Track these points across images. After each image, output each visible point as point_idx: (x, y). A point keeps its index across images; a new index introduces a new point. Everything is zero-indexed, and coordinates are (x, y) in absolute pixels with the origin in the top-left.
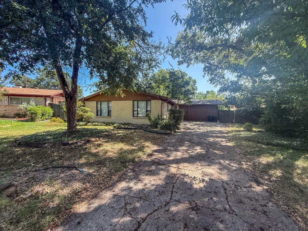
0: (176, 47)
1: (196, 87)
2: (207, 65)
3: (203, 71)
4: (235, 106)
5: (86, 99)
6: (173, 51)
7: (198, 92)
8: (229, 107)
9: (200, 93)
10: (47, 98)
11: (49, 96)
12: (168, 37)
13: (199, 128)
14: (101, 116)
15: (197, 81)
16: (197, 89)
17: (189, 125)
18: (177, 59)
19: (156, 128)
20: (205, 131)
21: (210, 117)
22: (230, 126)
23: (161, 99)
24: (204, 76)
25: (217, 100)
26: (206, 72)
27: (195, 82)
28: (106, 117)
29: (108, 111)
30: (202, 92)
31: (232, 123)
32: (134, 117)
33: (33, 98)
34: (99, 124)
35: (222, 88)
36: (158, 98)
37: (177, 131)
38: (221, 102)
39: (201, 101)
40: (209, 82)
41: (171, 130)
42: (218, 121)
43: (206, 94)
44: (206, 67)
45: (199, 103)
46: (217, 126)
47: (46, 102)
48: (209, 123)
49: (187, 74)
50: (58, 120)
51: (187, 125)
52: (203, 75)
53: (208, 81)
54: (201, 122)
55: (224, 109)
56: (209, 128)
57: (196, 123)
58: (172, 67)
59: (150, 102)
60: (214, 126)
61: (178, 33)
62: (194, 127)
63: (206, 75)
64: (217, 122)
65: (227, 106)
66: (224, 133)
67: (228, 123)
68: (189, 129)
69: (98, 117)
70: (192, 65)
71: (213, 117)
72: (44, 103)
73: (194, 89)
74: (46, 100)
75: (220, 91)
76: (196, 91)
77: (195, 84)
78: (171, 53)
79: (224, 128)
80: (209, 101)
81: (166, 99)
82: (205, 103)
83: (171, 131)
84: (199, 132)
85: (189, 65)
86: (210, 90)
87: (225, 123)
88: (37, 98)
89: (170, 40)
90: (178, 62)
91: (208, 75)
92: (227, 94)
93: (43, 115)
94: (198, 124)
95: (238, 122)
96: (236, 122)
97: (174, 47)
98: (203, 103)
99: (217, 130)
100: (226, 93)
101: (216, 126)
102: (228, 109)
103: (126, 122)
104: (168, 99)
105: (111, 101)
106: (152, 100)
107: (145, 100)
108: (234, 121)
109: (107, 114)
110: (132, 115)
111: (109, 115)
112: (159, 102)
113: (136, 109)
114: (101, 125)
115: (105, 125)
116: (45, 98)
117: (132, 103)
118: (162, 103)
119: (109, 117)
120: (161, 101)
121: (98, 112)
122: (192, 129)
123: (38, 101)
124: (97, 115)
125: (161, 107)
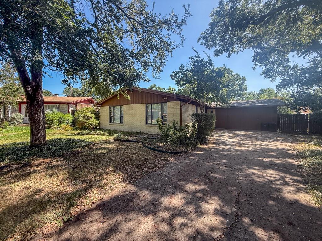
0: (211, 32)
1: (246, 86)
2: (259, 50)
3: (253, 61)
4: (310, 107)
5: (99, 104)
6: (207, 39)
8: (299, 109)
9: (251, 93)
10: (70, 105)
11: (71, 103)
12: (184, 6)
13: (242, 142)
14: (114, 123)
15: (246, 78)
16: (246, 88)
17: (226, 136)
18: (214, 49)
19: (166, 141)
20: (251, 148)
21: (265, 124)
22: (302, 139)
23: (181, 100)
24: (254, 69)
25: (276, 100)
26: (257, 62)
27: (243, 80)
28: (118, 124)
29: (121, 117)
30: (254, 92)
31: (304, 133)
32: (147, 125)
33: (57, 106)
34: (103, 134)
35: (284, 81)
36: (175, 98)
37: (200, 146)
38: (283, 102)
39: (249, 102)
40: (263, 76)
41: (186, 145)
42: (278, 131)
43: (259, 94)
44: (257, 54)
46: (276, 140)
47: (68, 108)
48: (261, 133)
49: (232, 71)
50: (67, 128)
51: (224, 137)
52: (254, 66)
53: (261, 75)
54: (248, 132)
55: (289, 113)
56: (260, 143)
57: (239, 133)
58: (197, 53)
59: (166, 104)
60: (270, 138)
61: (213, 11)
62: (234, 140)
63: (258, 66)
64: (276, 131)
65: (295, 108)
66: (289, 156)
67: (296, 133)
68: (224, 143)
69: (111, 124)
70: (236, 53)
71: (269, 124)
72: (67, 110)
73: (242, 89)
74: (68, 106)
75: (282, 86)
76: (245, 91)
77: (244, 83)
78: (204, 42)
79: (290, 144)
80: (262, 102)
81: (187, 99)
82: (256, 105)
83: (186, 148)
84: (238, 150)
85: (230, 54)
86: (265, 88)
87: (291, 133)
88: (61, 105)
89: (187, 9)
90: (215, 52)
91: (260, 66)
92: (294, 89)
93: (60, 122)
94: (242, 135)
95: (316, 133)
96: (313, 133)
97: (208, 33)
98: (253, 105)
99: (274, 148)
100: (291, 88)
101: (273, 139)
102: (296, 113)
103: (139, 131)
104: (189, 98)
105: (123, 106)
106: (168, 102)
107: (160, 102)
108: (308, 131)
109: (120, 121)
110: (145, 123)
111: (121, 122)
112: (178, 104)
113: (150, 114)
114: (104, 135)
115: (108, 134)
116: (68, 104)
117: (145, 106)
118: (181, 104)
119: (122, 124)
120: (180, 103)
121: (111, 118)
122: (227, 145)
123: (62, 108)
124: (110, 122)
125: (180, 110)
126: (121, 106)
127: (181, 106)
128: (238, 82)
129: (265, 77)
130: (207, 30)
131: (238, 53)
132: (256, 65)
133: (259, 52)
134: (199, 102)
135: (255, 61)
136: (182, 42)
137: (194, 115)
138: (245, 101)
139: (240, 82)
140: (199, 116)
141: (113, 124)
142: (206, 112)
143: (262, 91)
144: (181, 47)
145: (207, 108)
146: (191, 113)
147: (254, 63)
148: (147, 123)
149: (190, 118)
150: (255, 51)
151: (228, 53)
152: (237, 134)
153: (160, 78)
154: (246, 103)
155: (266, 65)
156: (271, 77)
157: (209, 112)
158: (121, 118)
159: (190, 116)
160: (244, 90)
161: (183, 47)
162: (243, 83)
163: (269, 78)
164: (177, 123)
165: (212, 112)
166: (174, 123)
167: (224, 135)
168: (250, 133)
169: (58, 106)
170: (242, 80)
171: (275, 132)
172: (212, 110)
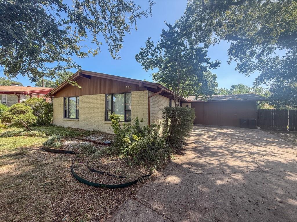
1: (217, 83)
2: (235, 42)
7: (218, 88)
9: (222, 89)
11: (22, 93)
14: (69, 117)
15: (217, 76)
16: (217, 85)
21: (244, 120)
23: (149, 89)
24: (229, 63)
28: (73, 120)
30: (224, 88)
31: (284, 130)
32: (106, 122)
39: (226, 96)
40: (238, 70)
42: (259, 128)
45: (224, 98)
47: (19, 100)
52: (229, 60)
53: (236, 69)
54: (227, 129)
57: (219, 131)
59: (130, 94)
63: (233, 60)
64: (257, 128)
69: (65, 119)
70: (212, 44)
71: (248, 120)
72: (16, 101)
74: (19, 97)
76: (216, 88)
86: (236, 84)
88: (9, 95)
91: (235, 60)
94: (224, 135)
96: (293, 130)
98: (231, 99)
102: (275, 109)
103: (96, 129)
104: (159, 86)
105: (79, 96)
106: (132, 92)
107: (123, 91)
108: (288, 127)
109: (75, 116)
110: (104, 118)
111: (77, 118)
112: (145, 94)
113: (110, 108)
114: (40, 136)
115: (45, 135)
116: (18, 95)
117: (105, 97)
118: (150, 95)
119: (77, 120)
120: (147, 93)
121: (65, 112)
122: (214, 154)
123: (10, 99)
124: (65, 116)
125: (147, 103)
126: (77, 97)
127: (149, 97)
128: (210, 79)
129: (240, 72)
130: (182, 17)
131: (214, 45)
132: (231, 59)
133: (236, 45)
134: (173, 94)
135: (230, 55)
136: (151, 9)
137: (166, 109)
138: (221, 96)
139: (211, 79)
140: (173, 111)
141: (67, 119)
142: (181, 106)
143: (233, 87)
144: (149, 16)
145: (183, 102)
146: (162, 107)
147: (229, 57)
148: (106, 119)
149: (161, 113)
150: (232, 43)
151: (204, 43)
152: (217, 132)
153: (120, 57)
154: (223, 97)
155: (241, 59)
156: (246, 71)
157: (184, 106)
158: (77, 112)
159: (161, 111)
160: (215, 86)
161: (151, 16)
162: (214, 80)
163: (243, 72)
164: (142, 121)
165: (187, 106)
166: (137, 120)
167: (202, 134)
168: (231, 131)
169: (4, 97)
170: (214, 78)
171: (255, 130)
172: (187, 104)
